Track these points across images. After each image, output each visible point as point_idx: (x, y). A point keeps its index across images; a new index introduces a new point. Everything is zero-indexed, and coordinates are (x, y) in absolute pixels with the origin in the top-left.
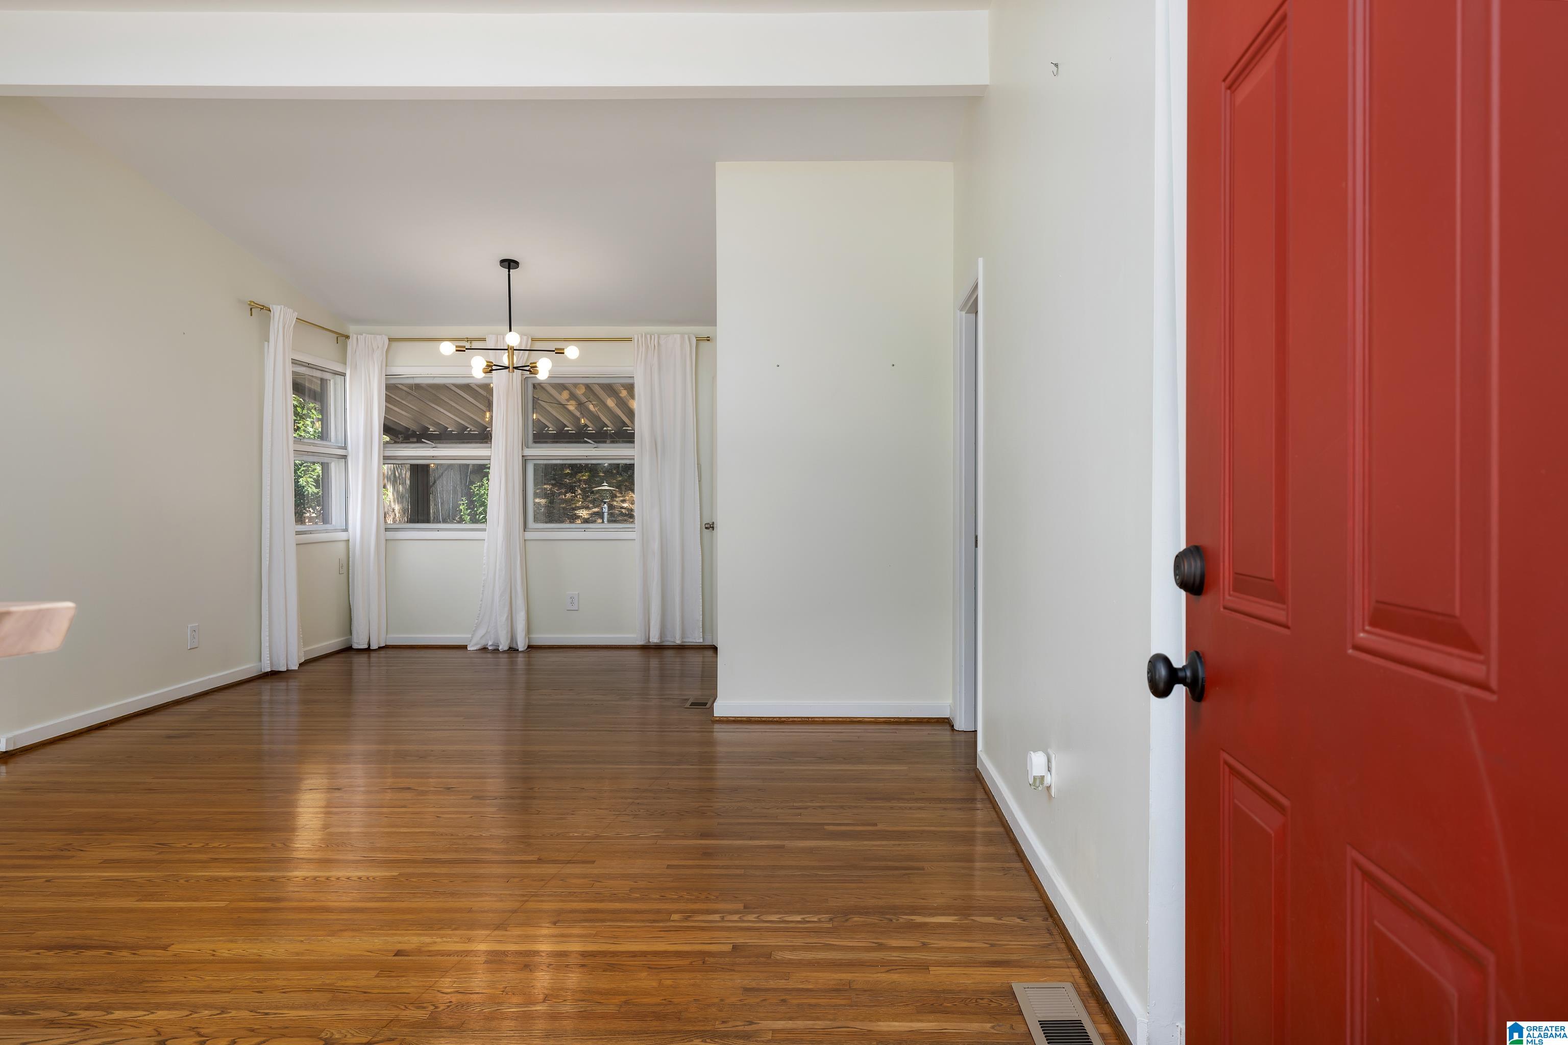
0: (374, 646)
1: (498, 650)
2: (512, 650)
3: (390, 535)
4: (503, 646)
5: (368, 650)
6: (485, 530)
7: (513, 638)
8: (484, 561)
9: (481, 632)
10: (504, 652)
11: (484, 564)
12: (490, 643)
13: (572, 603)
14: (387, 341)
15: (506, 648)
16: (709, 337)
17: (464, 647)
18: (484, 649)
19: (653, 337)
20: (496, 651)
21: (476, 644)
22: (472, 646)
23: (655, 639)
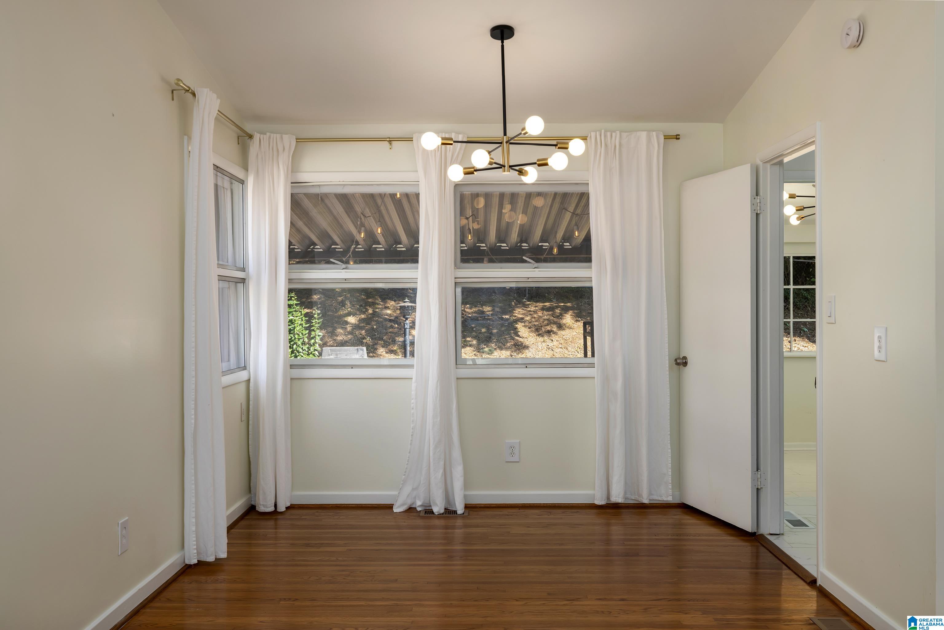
0: (282, 508)
1: (432, 512)
2: (449, 512)
3: (297, 373)
4: (438, 509)
5: (275, 512)
6: (412, 366)
7: (448, 497)
8: (412, 405)
9: (407, 490)
10: (440, 516)
11: (413, 408)
12: (419, 503)
13: (512, 454)
14: (294, 143)
15: (442, 511)
16: (679, 135)
17: (390, 507)
18: (411, 510)
19: (614, 134)
20: (429, 512)
21: (402, 505)
22: (399, 507)
23: (617, 497)
